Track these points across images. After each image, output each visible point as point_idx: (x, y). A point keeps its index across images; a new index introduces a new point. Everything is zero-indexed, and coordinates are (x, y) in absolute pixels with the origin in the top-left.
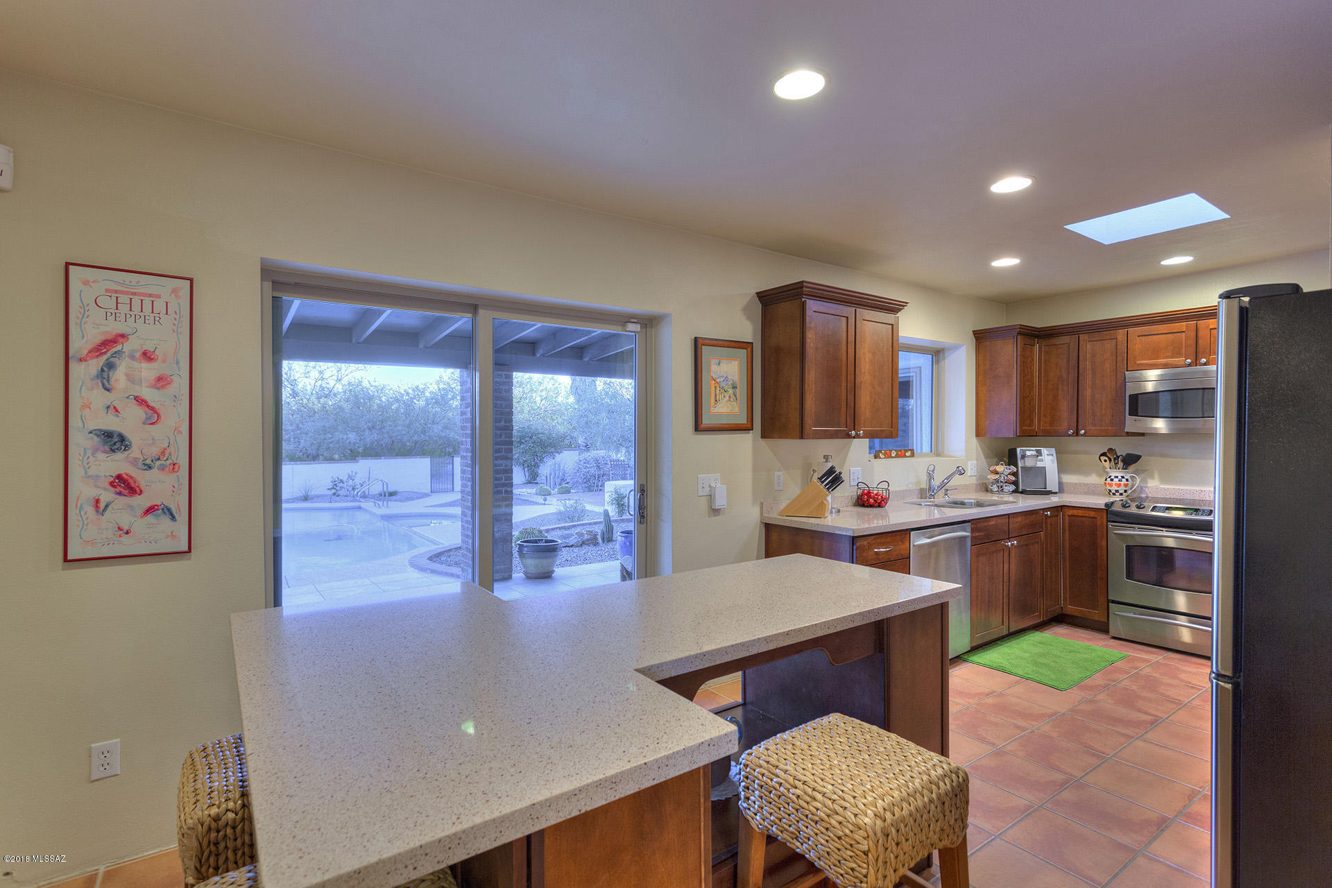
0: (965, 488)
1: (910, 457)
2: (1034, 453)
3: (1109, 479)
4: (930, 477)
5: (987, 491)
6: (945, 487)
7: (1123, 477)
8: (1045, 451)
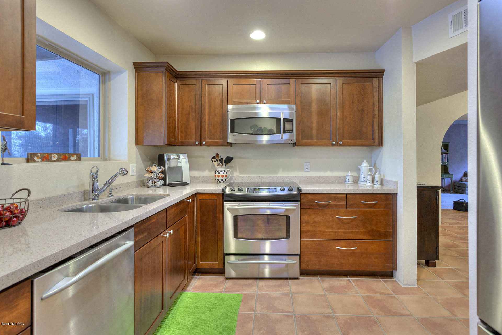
0: (128, 185)
1: (75, 160)
2: (176, 157)
3: (217, 173)
4: (94, 177)
5: (144, 185)
6: (110, 187)
7: (224, 171)
8: (181, 156)
